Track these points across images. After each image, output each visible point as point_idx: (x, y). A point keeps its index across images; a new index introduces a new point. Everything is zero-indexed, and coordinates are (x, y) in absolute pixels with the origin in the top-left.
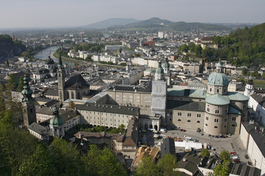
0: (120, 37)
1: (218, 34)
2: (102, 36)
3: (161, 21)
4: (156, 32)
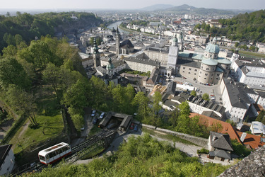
0: (161, 17)
1: (226, 17)
2: (149, 16)
3: (189, 7)
4: (184, 14)
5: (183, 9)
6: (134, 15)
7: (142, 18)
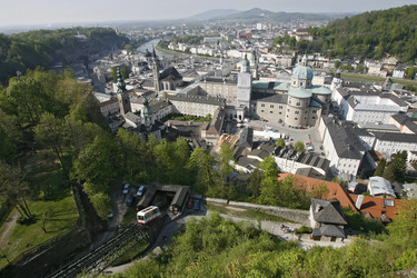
0: (220, 29)
1: (318, 25)
2: (202, 28)
3: (262, 12)
4: (255, 23)
5: (254, 16)
6: (178, 29)
7: (191, 31)
